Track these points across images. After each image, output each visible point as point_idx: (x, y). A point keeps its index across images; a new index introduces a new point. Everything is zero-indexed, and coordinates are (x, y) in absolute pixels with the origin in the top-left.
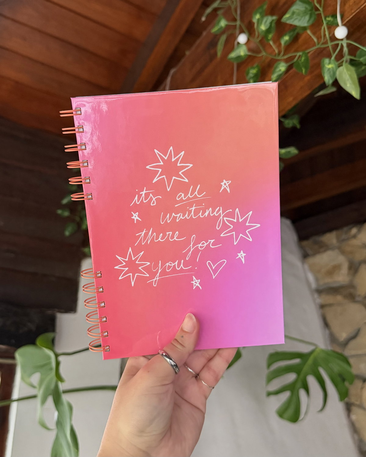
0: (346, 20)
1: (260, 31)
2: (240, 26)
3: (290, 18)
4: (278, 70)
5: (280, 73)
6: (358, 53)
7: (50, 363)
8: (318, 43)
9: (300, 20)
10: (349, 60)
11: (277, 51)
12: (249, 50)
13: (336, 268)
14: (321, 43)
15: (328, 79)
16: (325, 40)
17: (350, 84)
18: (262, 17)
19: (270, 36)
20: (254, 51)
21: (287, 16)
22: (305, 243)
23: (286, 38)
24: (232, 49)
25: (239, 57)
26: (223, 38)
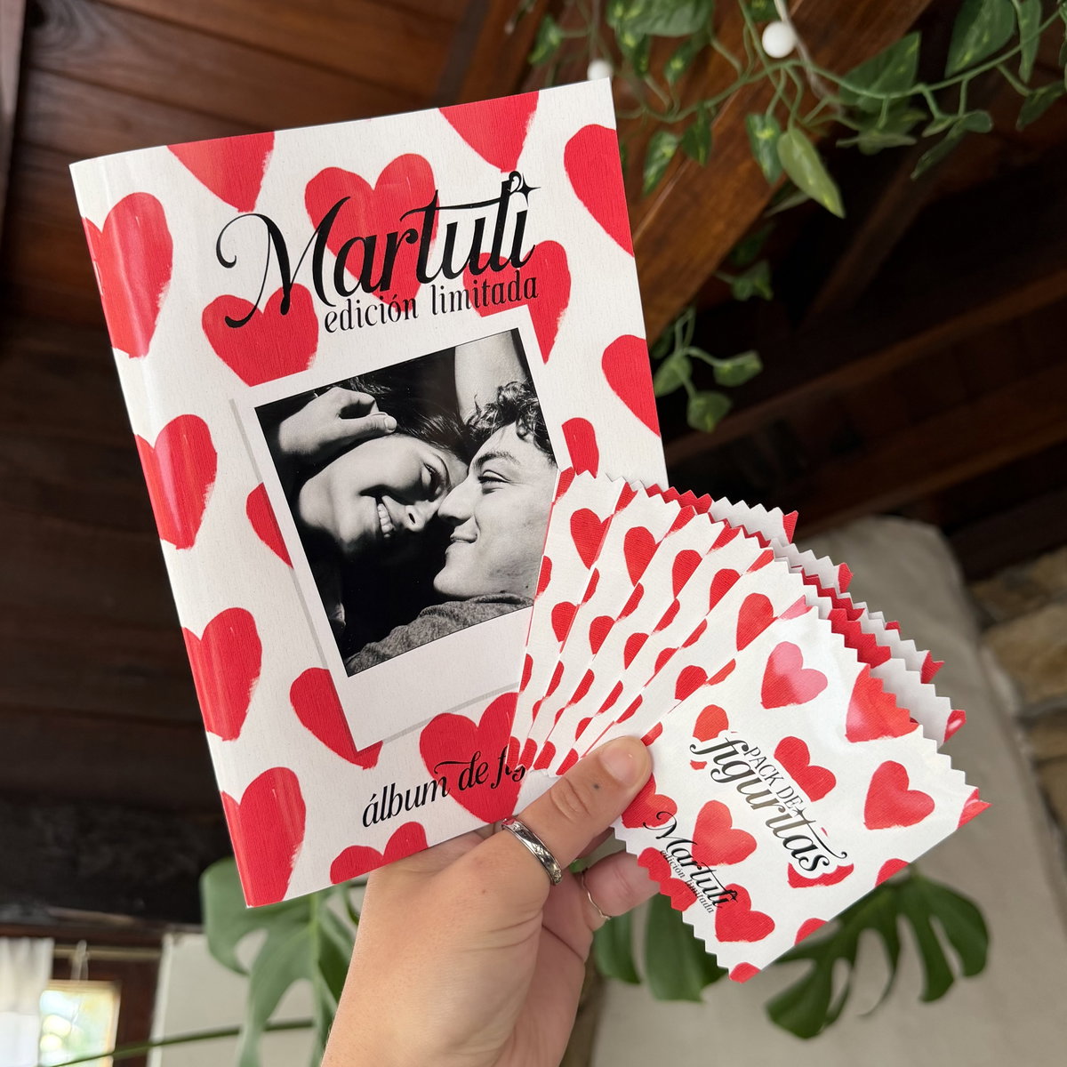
1: (627, 49)
4: (657, 155)
8: (744, 73)
11: (666, 102)
14: (748, 71)
15: (768, 168)
17: (815, 177)
19: (644, 63)
22: (982, 589)
23: (677, 65)
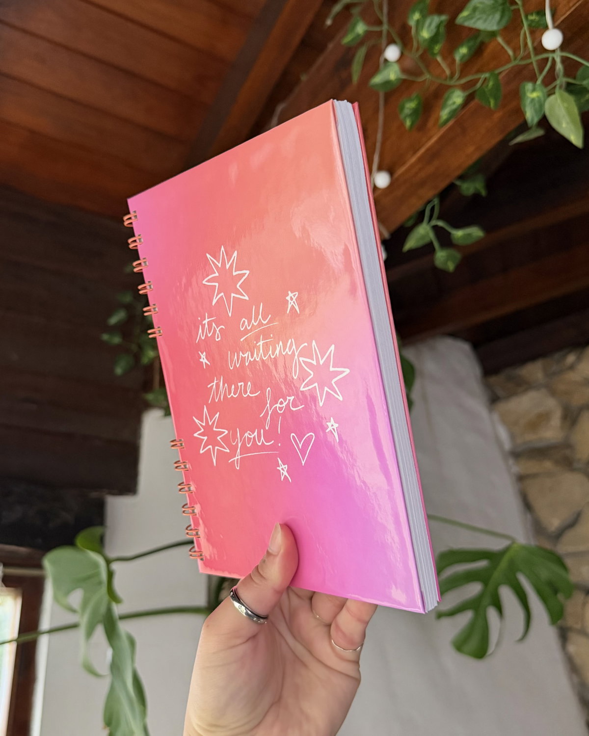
0: (559, 19)
1: (420, 39)
2: (388, 33)
3: (469, 18)
4: (450, 102)
5: (454, 107)
6: (580, 72)
7: (98, 574)
8: (515, 59)
9: (485, 21)
10: (564, 85)
11: (448, 72)
12: (404, 70)
13: (543, 418)
14: (519, 57)
15: (531, 115)
16: (526, 53)
17: (568, 123)
18: (424, 17)
19: (437, 48)
20: (411, 73)
21: (465, 14)
22: (493, 379)
23: (463, 50)
24: (376, 70)
25: (387, 83)
26: (361, 53)
